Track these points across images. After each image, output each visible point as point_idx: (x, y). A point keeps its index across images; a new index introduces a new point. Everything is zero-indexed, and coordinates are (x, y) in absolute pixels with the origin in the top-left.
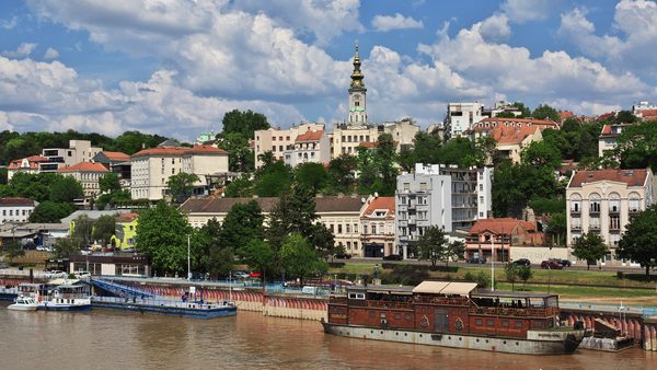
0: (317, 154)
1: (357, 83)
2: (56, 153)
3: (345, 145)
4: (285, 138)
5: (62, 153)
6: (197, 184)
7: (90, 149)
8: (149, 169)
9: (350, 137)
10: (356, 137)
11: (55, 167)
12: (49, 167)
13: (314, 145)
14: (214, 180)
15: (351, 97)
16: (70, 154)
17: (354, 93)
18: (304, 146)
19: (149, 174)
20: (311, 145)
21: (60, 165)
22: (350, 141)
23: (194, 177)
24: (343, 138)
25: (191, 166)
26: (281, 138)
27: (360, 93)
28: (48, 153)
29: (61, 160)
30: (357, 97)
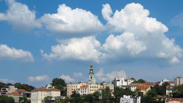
0: (87, 91)
1: (91, 71)
2: (5, 89)
3: (91, 89)
4: (75, 87)
5: (7, 89)
6: (52, 99)
7: (14, 88)
8: (38, 95)
9: (92, 87)
10: (94, 87)
11: (5, 93)
12: (4, 93)
13: (86, 89)
14: (57, 98)
15: (90, 75)
16: (9, 90)
17: (91, 74)
18: (83, 89)
19: (38, 96)
20: (85, 89)
21: (7, 93)
22: (92, 88)
23: (51, 97)
24: (91, 87)
25: (51, 94)
26: (74, 87)
27: (92, 74)
28: (3, 89)
29: (7, 91)
30: (91, 75)
